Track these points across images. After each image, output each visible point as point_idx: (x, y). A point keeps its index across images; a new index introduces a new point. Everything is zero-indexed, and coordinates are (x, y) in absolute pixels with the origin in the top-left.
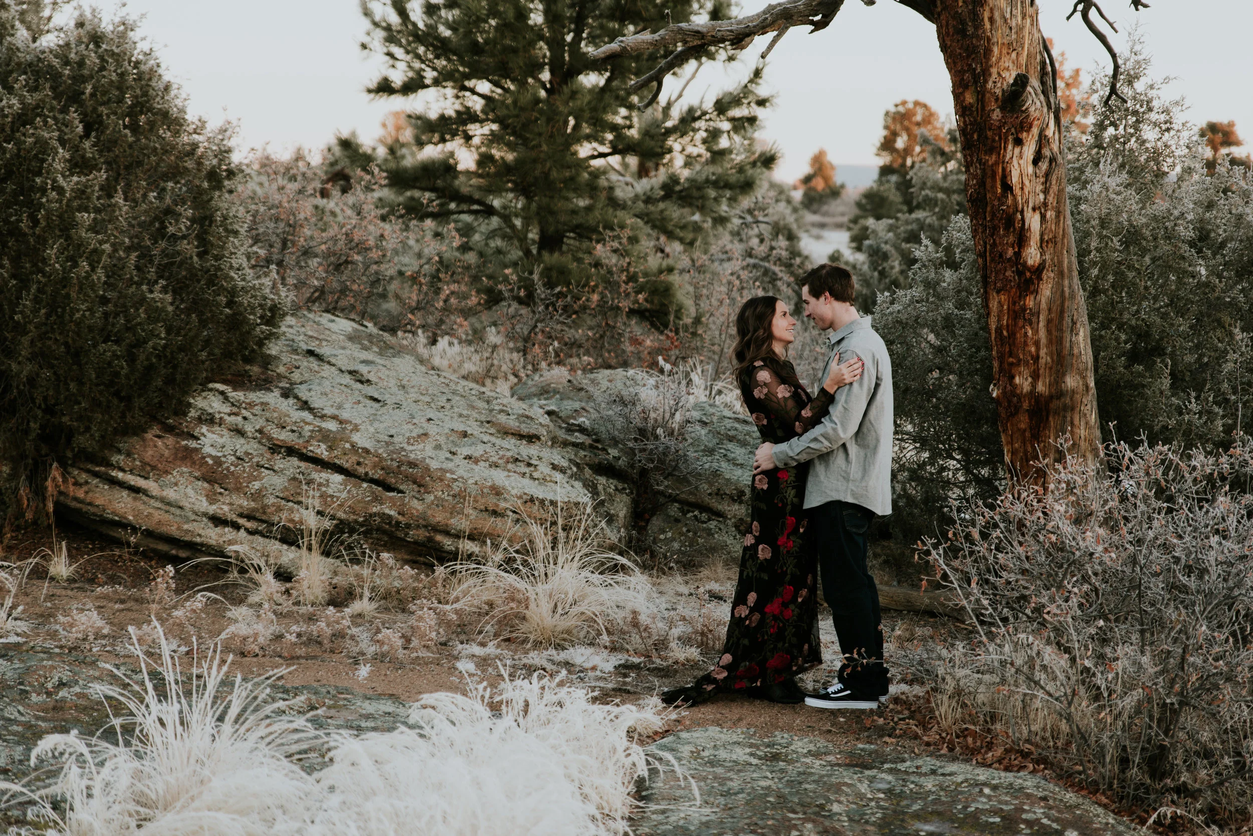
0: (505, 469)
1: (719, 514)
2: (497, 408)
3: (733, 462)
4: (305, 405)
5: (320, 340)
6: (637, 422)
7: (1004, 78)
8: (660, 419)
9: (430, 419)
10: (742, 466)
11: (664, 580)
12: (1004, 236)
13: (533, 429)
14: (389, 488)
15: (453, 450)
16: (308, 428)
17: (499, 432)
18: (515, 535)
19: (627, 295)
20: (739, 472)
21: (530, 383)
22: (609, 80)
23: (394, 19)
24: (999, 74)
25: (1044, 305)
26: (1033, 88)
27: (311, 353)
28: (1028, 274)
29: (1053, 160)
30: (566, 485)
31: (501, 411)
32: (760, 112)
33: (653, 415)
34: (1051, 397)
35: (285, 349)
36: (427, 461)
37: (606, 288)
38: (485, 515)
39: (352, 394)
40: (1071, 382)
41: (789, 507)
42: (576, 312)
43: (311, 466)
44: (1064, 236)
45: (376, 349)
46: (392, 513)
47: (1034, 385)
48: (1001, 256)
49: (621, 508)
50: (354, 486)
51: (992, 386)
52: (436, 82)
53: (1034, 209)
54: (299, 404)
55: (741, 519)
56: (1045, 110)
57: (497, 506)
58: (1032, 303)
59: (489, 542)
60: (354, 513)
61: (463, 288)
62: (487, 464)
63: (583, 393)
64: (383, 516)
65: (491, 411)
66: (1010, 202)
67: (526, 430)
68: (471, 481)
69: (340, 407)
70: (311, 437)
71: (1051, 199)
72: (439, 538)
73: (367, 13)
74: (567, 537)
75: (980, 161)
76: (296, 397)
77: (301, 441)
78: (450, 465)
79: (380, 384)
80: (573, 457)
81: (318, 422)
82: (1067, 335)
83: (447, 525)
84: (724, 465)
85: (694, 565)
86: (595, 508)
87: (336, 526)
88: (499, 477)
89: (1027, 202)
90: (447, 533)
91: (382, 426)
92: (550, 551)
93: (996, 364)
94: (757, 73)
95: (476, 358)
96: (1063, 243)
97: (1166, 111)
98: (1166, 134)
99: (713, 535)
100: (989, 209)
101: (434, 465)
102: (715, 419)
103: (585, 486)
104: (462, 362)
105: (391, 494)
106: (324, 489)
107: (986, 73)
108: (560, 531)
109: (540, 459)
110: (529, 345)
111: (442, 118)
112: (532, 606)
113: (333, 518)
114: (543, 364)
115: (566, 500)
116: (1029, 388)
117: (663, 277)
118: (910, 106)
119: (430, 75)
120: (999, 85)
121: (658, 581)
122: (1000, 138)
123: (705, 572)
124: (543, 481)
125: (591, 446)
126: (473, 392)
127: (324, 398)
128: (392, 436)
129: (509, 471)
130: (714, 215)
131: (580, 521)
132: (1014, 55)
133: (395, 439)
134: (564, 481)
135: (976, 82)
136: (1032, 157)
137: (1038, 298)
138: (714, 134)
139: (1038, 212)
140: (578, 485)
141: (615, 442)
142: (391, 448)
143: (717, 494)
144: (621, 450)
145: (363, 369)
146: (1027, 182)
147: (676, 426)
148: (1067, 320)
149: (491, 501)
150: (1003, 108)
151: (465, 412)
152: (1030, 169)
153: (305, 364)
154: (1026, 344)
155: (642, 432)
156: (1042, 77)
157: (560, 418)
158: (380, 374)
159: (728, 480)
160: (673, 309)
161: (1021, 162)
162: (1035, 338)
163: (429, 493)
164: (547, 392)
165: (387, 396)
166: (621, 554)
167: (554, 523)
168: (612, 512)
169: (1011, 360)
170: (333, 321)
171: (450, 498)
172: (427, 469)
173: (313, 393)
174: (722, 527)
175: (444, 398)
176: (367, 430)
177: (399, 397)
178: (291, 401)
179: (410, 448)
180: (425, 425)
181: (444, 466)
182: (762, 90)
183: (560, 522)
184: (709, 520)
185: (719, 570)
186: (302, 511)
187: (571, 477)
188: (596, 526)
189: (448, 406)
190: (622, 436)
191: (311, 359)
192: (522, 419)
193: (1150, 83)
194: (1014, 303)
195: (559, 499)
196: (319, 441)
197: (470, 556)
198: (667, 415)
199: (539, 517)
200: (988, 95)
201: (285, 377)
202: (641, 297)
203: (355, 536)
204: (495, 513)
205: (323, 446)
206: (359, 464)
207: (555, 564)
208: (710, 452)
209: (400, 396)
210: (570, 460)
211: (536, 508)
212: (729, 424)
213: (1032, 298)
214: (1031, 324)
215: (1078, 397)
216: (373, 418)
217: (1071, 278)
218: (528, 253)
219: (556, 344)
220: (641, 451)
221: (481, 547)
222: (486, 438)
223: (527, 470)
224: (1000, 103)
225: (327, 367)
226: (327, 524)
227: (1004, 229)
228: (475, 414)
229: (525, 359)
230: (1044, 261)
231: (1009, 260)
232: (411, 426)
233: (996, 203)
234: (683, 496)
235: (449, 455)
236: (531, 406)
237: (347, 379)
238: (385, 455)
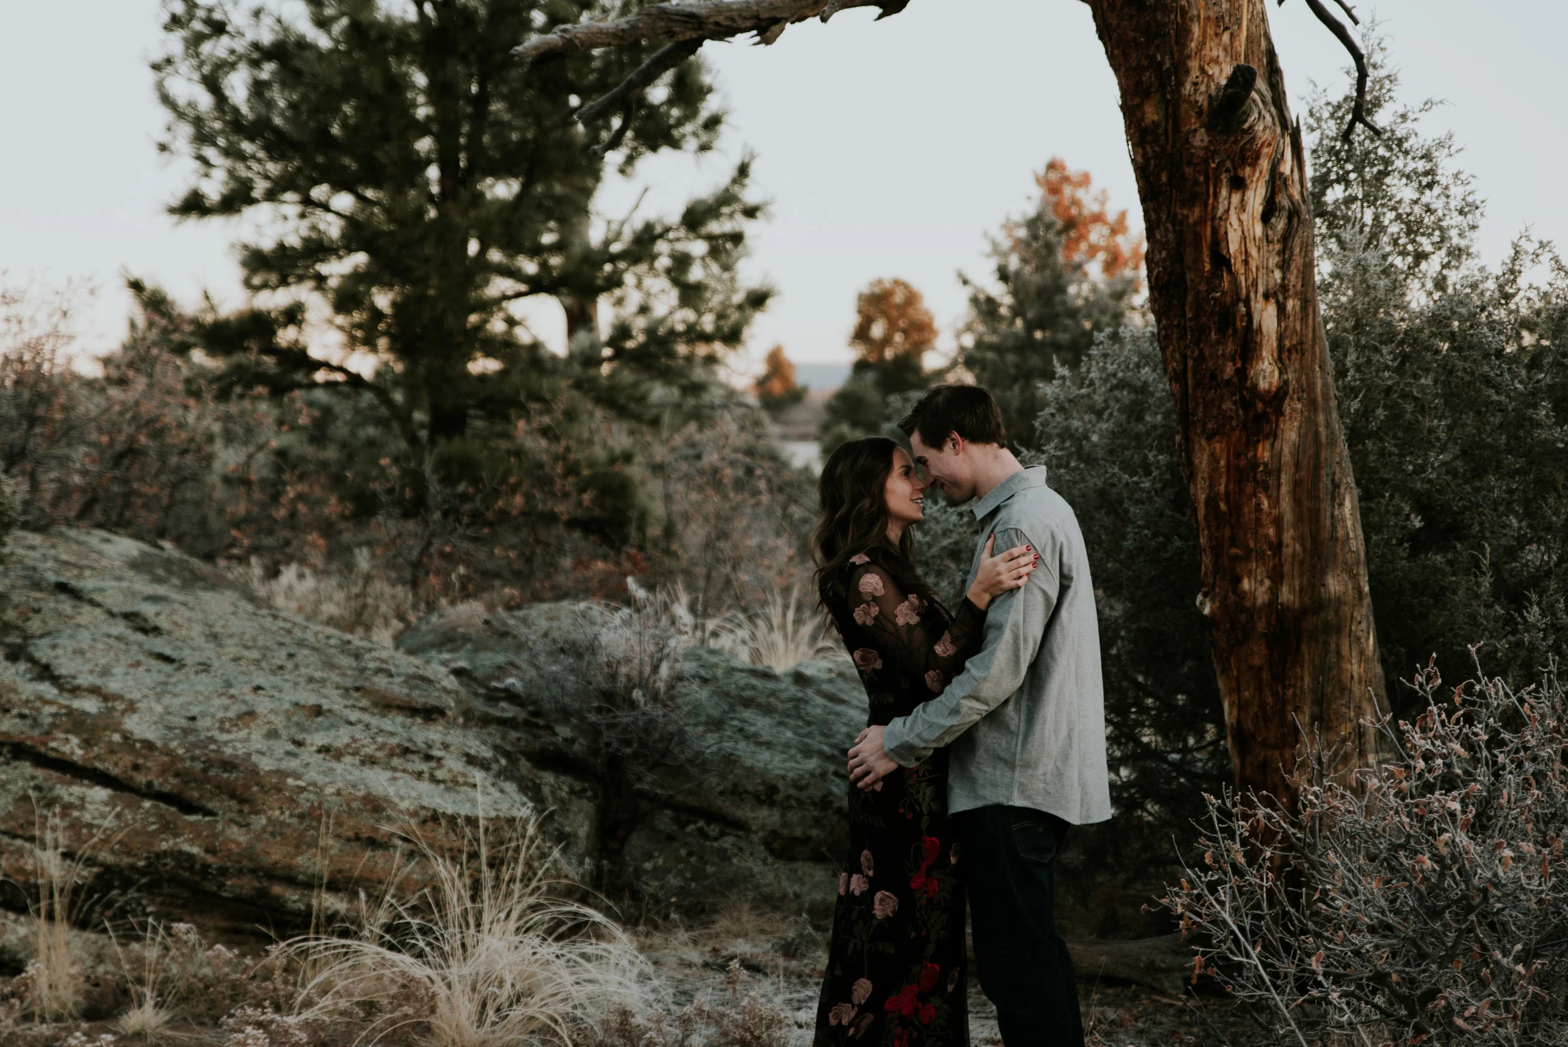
0: (388, 767)
1: (739, 826)
2: (372, 665)
3: (754, 739)
4: (45, 672)
5: (82, 568)
6: (600, 680)
7: (1211, 77)
8: (634, 673)
9: (258, 688)
10: (768, 745)
11: (657, 939)
12: (1218, 342)
13: (432, 698)
14: (188, 807)
15: (300, 737)
16: (48, 710)
17: (375, 704)
18: (407, 879)
19: (566, 495)
20: (765, 755)
21: (424, 627)
22: (525, 187)
23: (205, 101)
24: (1202, 70)
25: (1287, 457)
26: (1259, 92)
27: (62, 588)
28: (1260, 406)
29: (1294, 213)
30: (492, 790)
31: (379, 671)
32: (748, 227)
33: (623, 670)
34: (1304, 611)
35: (20, 582)
36: (254, 758)
37: (533, 486)
38: (356, 847)
39: (126, 651)
40: (1335, 584)
41: (925, 819)
42: (490, 524)
43: (55, 774)
44: (1314, 340)
45: (176, 581)
46: (195, 850)
47: (1274, 591)
48: (1213, 376)
49: (581, 825)
50: (128, 806)
51: (1200, 598)
52: (271, 196)
53: (1266, 296)
54: (36, 670)
55: (774, 832)
56: (1279, 130)
57: (376, 830)
58: (1267, 455)
59: (362, 895)
60: (129, 853)
61: (318, 492)
62: (357, 760)
63: (510, 640)
64: (179, 856)
65: (363, 670)
66: (1226, 285)
67: (421, 700)
68: (329, 790)
69: (105, 672)
70: (53, 725)
71: (1292, 278)
72: (277, 889)
73: (167, 100)
74: (497, 878)
75: (1173, 219)
76: (31, 660)
77: (36, 733)
78: (293, 764)
79: (177, 634)
80: (498, 741)
81: (66, 699)
82: (1326, 507)
83: (290, 867)
84: (742, 745)
85: (703, 911)
86: (541, 827)
87: (98, 876)
88: (378, 781)
89: (1255, 284)
90: (290, 880)
91: (177, 701)
92: (469, 905)
93: (1207, 560)
94: (743, 171)
95: (340, 596)
96: (1313, 353)
97: (1427, 156)
98: (1427, 192)
99: (729, 859)
100: (1190, 299)
101: (266, 764)
102: (719, 673)
103: (523, 789)
104: (318, 602)
105: (193, 818)
106: (76, 814)
107: (1180, 69)
108: (484, 868)
109: (446, 746)
110: (421, 574)
111: (281, 247)
112: (442, 1007)
113: (90, 862)
114: (443, 601)
115: (493, 814)
116: (1266, 597)
117: (618, 467)
118: (887, 285)
119: (260, 187)
120: (1203, 88)
121: (648, 942)
122: (1207, 178)
123: (723, 923)
124: (453, 784)
125: (527, 723)
126: (332, 642)
127: (79, 660)
128: (193, 719)
129: (395, 769)
130: (684, 382)
131: (517, 849)
132: (1226, 37)
133: (200, 724)
134: (488, 783)
135: (1163, 86)
136: (1260, 209)
137: (1277, 445)
138: (682, 262)
139: (1272, 301)
140: (510, 787)
141: (565, 715)
142: (192, 738)
143: (733, 793)
144: (575, 728)
145: (148, 610)
146: (1253, 252)
147: (661, 686)
148: (1325, 481)
149: (366, 823)
150: (1210, 128)
151: (318, 674)
152: (1259, 229)
153: (52, 605)
154: (1258, 523)
155: (608, 696)
156: (1270, 77)
157: (475, 679)
158: (175, 618)
159: (750, 769)
160: (634, 514)
161: (1244, 217)
162: (1275, 512)
163: (257, 813)
164: (452, 640)
165: (187, 652)
166: (584, 900)
167: (474, 856)
168: (567, 829)
169: (1234, 551)
170: (107, 541)
171: (295, 821)
172: (254, 771)
173: (59, 651)
174: (743, 844)
175: (283, 653)
176: (151, 710)
177: (207, 653)
178: (22, 666)
179: (225, 737)
180: (250, 697)
181: (284, 765)
182: (750, 195)
183: (484, 852)
184: (723, 834)
185: (745, 917)
186: (38, 852)
187: (498, 775)
188: (543, 856)
189: (289, 665)
190: (576, 705)
191: (62, 597)
192: (414, 682)
193: (1401, 111)
194: (1238, 456)
195: (481, 814)
196: (67, 731)
197: (332, 918)
198: (647, 670)
199: (447, 846)
200: (1184, 107)
201: (17, 627)
202: (587, 497)
203: (132, 893)
204: (373, 843)
205: (75, 740)
206: (136, 767)
207: (478, 925)
208: (716, 724)
209: (209, 650)
210: (496, 748)
211: (442, 830)
212: (742, 679)
213: (1268, 446)
214: (1266, 489)
215: (1346, 609)
216: (162, 690)
217: (1327, 411)
218: (413, 440)
219: (462, 570)
220: (611, 727)
221: (351, 901)
222: (354, 716)
223: (424, 767)
224: (1205, 118)
225: (86, 609)
226: (82, 874)
227: (1218, 332)
228: (335, 678)
229: (415, 595)
230: (1286, 382)
231: (1228, 382)
232: (225, 701)
233: (1203, 288)
234: (680, 798)
235: (291, 747)
236: (428, 662)
237: (120, 628)
238: (181, 751)
